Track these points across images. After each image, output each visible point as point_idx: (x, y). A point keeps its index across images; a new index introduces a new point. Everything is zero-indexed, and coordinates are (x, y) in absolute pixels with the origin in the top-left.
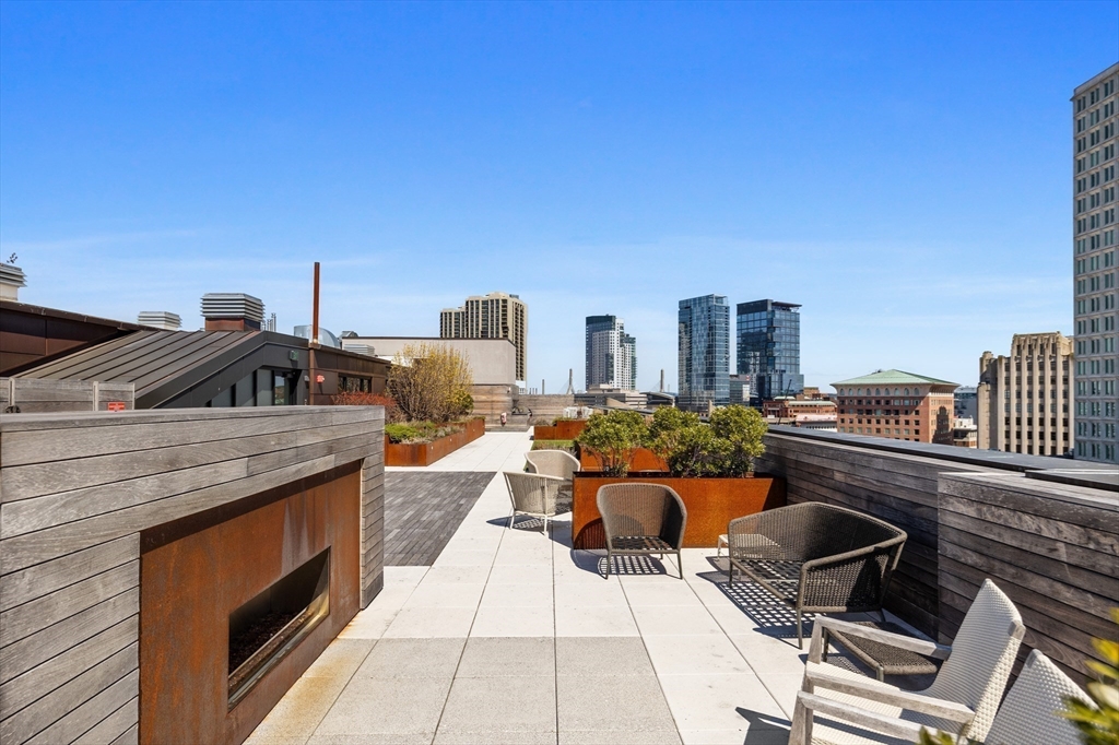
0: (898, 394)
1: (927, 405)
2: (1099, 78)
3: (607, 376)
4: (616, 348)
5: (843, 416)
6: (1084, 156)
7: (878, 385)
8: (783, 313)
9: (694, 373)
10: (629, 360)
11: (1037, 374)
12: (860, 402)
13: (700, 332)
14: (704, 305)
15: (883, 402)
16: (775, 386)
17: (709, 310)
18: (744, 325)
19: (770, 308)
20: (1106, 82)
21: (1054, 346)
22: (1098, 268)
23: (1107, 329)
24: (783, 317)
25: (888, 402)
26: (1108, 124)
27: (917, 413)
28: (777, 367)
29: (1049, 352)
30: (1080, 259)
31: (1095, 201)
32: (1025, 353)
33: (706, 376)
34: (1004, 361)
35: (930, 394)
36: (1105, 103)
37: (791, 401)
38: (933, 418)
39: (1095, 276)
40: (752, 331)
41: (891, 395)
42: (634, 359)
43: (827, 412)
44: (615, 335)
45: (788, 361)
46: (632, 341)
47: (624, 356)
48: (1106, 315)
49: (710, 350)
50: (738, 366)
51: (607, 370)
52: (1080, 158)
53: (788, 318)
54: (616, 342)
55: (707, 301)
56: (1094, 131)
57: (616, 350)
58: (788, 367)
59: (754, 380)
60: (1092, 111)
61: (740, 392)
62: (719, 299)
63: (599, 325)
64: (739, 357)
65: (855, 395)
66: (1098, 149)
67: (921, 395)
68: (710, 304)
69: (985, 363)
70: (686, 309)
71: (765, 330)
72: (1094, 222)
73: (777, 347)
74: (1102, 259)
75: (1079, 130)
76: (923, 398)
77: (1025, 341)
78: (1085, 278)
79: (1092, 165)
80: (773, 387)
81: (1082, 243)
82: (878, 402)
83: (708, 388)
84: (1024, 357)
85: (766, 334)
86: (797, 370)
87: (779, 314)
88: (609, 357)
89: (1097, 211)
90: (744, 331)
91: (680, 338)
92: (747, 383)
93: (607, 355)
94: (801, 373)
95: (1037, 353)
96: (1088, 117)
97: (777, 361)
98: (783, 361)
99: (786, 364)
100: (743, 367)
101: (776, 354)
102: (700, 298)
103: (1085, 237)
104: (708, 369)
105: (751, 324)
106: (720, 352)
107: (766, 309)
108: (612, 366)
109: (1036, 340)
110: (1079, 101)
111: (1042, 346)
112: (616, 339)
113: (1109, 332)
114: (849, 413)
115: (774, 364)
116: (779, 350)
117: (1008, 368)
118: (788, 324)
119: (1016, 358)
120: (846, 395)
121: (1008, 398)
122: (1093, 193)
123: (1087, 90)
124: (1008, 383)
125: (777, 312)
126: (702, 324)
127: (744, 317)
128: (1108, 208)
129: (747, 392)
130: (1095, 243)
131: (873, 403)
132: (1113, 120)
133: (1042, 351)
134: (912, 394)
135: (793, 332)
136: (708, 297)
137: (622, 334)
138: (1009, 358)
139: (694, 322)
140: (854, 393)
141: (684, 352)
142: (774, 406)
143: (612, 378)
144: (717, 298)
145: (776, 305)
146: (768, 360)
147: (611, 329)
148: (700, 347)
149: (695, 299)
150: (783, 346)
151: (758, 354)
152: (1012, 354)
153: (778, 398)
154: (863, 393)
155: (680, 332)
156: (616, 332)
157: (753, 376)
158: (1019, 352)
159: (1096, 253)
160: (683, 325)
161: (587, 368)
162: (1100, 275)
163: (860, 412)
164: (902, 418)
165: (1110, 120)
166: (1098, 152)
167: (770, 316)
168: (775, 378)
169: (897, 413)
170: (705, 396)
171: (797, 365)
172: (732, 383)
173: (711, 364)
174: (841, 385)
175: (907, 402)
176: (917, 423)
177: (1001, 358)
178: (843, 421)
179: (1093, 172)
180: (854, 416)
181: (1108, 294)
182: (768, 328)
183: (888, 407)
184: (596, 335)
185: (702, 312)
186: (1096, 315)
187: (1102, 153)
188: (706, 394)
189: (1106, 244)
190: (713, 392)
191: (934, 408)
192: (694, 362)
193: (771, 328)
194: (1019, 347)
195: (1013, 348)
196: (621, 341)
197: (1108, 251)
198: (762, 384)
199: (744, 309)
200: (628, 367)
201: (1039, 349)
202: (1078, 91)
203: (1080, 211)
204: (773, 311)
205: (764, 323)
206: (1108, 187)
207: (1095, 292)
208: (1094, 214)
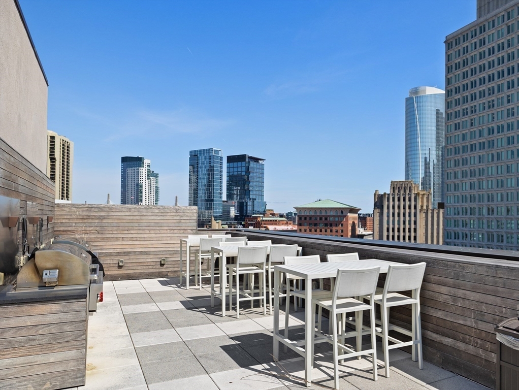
0: (332, 214)
1: (347, 220)
2: (460, 32)
3: (137, 199)
4: (144, 180)
5: (300, 227)
6: (451, 76)
7: (321, 208)
8: (255, 163)
9: (199, 199)
10: (153, 189)
11: (402, 203)
12: (310, 218)
13: (203, 172)
14: (207, 155)
15: (323, 219)
16: (249, 208)
17: (210, 158)
18: (232, 170)
19: (247, 160)
20: (464, 34)
21: (410, 188)
22: (458, 142)
23: (463, 177)
24: (255, 166)
25: (326, 219)
26: (465, 58)
27: (342, 225)
28: (251, 197)
29: (408, 192)
30: (448, 136)
31: (457, 102)
32: (397, 191)
33: (207, 201)
34: (387, 196)
35: (349, 214)
36: (463, 46)
37: (261, 218)
38: (350, 228)
39: (457, 146)
40: (235, 174)
41: (328, 215)
42: (157, 188)
43: (283, 224)
44: (143, 171)
45: (258, 193)
46: (156, 176)
47: (150, 186)
48: (463, 169)
49: (210, 184)
50: (227, 195)
51: (137, 195)
52: (449, 77)
53: (258, 166)
54: (144, 176)
55: (209, 152)
56: (457, 61)
57: (144, 182)
58: (258, 196)
59: (236, 204)
60: (456, 50)
61: (229, 212)
62: (216, 152)
63: (131, 163)
64: (228, 189)
65: (308, 214)
66: (459, 72)
67: (344, 215)
68: (211, 154)
69: (376, 197)
70: (195, 157)
71: (243, 173)
72: (457, 115)
73: (251, 184)
74: (461, 137)
75: (449, 61)
76: (345, 216)
77: (397, 185)
78: (451, 147)
79: (455, 82)
80: (248, 208)
81: (449, 127)
82: (321, 219)
83: (207, 209)
84: (396, 194)
85: (244, 176)
86: (262, 199)
87: (252, 164)
88: (139, 187)
89: (458, 108)
90: (231, 174)
91: (190, 175)
92: (232, 206)
93: (138, 185)
94: (265, 201)
95: (402, 192)
96: (454, 54)
97: (251, 193)
98: (255, 193)
99: (256, 195)
100: (230, 196)
101: (251, 189)
102: (204, 150)
103: (451, 123)
104: (209, 197)
105: (235, 170)
106: (217, 186)
107: (245, 161)
108: (142, 192)
109: (402, 184)
110: (449, 44)
111: (404, 188)
112: (144, 174)
113: (464, 179)
114: (303, 225)
115: (249, 195)
116: (252, 186)
117: (388, 200)
118: (258, 171)
119: (392, 194)
120: (303, 214)
121: (388, 216)
122: (456, 98)
123: (453, 37)
124: (388, 208)
125: (251, 163)
126: (205, 167)
127: (231, 165)
128: (464, 107)
129: (233, 212)
130: (457, 127)
131: (318, 219)
132: (468, 57)
133: (405, 191)
134: (340, 214)
135: (261, 176)
136: (209, 150)
137: (149, 171)
138: (389, 194)
139: (200, 165)
140: (307, 213)
141: (193, 184)
142: (252, 221)
143: (141, 201)
144: (215, 151)
145: (251, 158)
146: (245, 192)
147: (141, 166)
148: (203, 181)
149: (200, 151)
150: (254, 184)
151: (239, 188)
152: (390, 192)
153: (254, 215)
154: (312, 213)
155: (190, 172)
156: (144, 169)
157: (235, 202)
158: (394, 191)
159: (458, 133)
160: (191, 167)
161: (122, 193)
162: (459, 146)
163: (310, 224)
164: (334, 229)
165: (466, 56)
166: (459, 74)
167: (247, 165)
168: (250, 203)
169: (331, 225)
170: (206, 214)
171: (262, 196)
172: (224, 206)
173: (211, 193)
174: (300, 208)
175: (337, 219)
176: (342, 231)
177: (385, 194)
178: (300, 230)
179: (456, 86)
180: (307, 228)
181: (464, 157)
182: (246, 172)
183: (326, 222)
184: (129, 170)
185: (205, 159)
186: (457, 169)
187: (461, 75)
188: (207, 213)
189: (463, 128)
190: (212, 212)
191: (350, 222)
192: (199, 192)
193: (248, 172)
194: (394, 188)
195: (391, 188)
196: (148, 175)
197: (464, 132)
198: (241, 207)
199: (231, 159)
200: (153, 194)
201: (403, 190)
202: (448, 38)
203: (448, 108)
204: (249, 162)
205: (244, 169)
206: (465, 95)
207: (457, 155)
208: (456, 110)
